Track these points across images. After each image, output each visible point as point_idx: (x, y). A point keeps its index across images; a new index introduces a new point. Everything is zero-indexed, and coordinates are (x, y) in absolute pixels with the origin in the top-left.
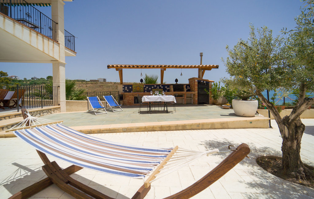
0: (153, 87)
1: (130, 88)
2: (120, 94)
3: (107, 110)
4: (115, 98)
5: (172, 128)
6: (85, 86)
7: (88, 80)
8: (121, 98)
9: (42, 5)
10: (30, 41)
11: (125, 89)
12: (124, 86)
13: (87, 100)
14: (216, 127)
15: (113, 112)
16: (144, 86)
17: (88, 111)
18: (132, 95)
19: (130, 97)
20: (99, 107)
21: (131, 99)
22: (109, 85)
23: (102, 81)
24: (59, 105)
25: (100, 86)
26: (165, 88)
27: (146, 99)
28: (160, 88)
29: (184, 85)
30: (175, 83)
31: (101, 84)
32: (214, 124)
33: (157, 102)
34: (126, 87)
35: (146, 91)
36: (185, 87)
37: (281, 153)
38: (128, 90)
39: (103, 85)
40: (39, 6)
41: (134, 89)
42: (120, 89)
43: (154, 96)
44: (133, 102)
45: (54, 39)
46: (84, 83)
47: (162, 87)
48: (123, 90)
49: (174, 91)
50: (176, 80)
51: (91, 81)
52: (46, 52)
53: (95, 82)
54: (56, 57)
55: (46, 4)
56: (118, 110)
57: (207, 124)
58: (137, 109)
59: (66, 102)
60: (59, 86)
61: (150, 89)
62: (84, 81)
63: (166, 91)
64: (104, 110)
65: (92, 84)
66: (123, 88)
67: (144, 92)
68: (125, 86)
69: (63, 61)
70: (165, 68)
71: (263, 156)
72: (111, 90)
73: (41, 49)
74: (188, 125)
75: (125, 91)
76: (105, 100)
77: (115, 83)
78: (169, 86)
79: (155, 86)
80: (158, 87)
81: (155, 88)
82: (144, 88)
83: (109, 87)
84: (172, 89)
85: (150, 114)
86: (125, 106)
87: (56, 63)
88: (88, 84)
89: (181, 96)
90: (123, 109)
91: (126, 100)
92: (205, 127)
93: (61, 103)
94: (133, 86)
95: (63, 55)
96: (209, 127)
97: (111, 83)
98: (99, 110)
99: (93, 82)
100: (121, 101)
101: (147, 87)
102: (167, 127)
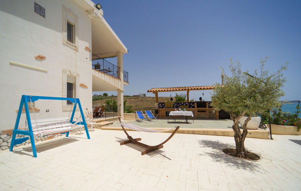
0: (180, 104)
1: (163, 105)
2: (156, 109)
3: (147, 120)
4: (152, 112)
5: (185, 133)
6: (129, 100)
7: (131, 96)
8: (157, 112)
9: (112, 57)
10: (110, 82)
11: (159, 106)
12: (158, 104)
13: (136, 113)
14: (218, 134)
15: (151, 121)
16: (174, 103)
17: (136, 120)
18: (165, 110)
19: (163, 111)
20: (142, 118)
21: (164, 113)
22: (148, 99)
23: (143, 96)
24: (120, 116)
25: (141, 101)
26: (190, 105)
27: (172, 113)
28: (186, 105)
29: (207, 102)
30: (199, 100)
31: (142, 99)
32: (217, 132)
33: (179, 116)
34: (160, 105)
35: (175, 107)
36: (207, 104)
37: (235, 145)
38: (161, 107)
39: (143, 100)
40: (110, 58)
41: (166, 105)
42: (156, 105)
43: (177, 112)
44: (165, 115)
45: (119, 78)
46: (129, 98)
47: (188, 104)
48: (158, 107)
49: (198, 107)
50: (201, 99)
51: (134, 96)
52: (115, 86)
53: (137, 97)
54: (120, 88)
55: (114, 57)
56: (154, 120)
57: (212, 132)
58: (166, 121)
59: (124, 114)
60: (121, 105)
61: (178, 105)
62: (128, 96)
63: (191, 107)
64: (146, 120)
65: (134, 99)
66: (158, 105)
67: (174, 108)
68: (160, 103)
69: (122, 90)
70: (188, 90)
71: (232, 149)
72: (150, 104)
73: (113, 85)
74: (197, 131)
75: (160, 107)
76: (146, 114)
77: (153, 97)
78: (193, 103)
79: (182, 103)
80: (185, 104)
81: (182, 105)
82: (174, 105)
83: (148, 101)
84: (196, 106)
85: (174, 124)
86: (159, 118)
87: (119, 91)
88: (132, 99)
89: (204, 111)
90: (157, 120)
91: (160, 114)
92: (209, 134)
93: (121, 115)
94: (165, 104)
95: (123, 86)
96: (213, 134)
97: (150, 97)
98: (142, 119)
99: (135, 97)
100: (156, 114)
101: (176, 104)
102: (182, 131)
